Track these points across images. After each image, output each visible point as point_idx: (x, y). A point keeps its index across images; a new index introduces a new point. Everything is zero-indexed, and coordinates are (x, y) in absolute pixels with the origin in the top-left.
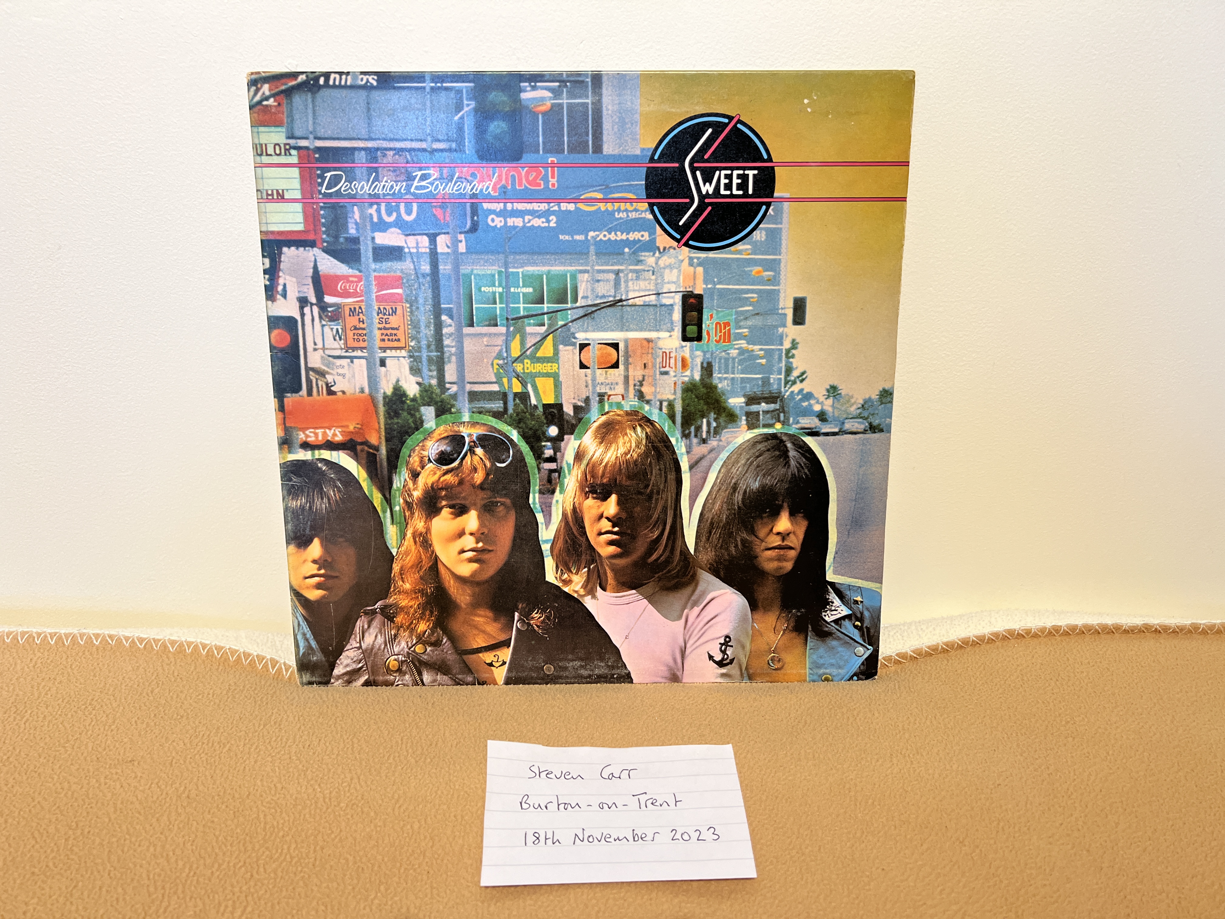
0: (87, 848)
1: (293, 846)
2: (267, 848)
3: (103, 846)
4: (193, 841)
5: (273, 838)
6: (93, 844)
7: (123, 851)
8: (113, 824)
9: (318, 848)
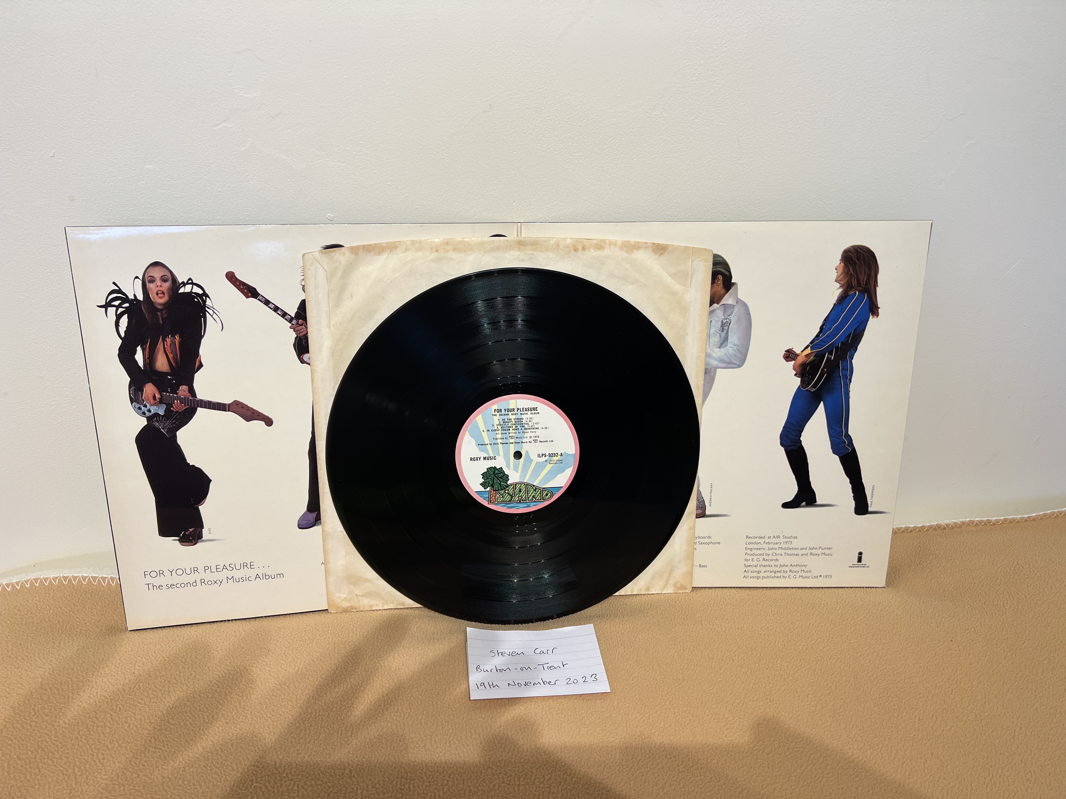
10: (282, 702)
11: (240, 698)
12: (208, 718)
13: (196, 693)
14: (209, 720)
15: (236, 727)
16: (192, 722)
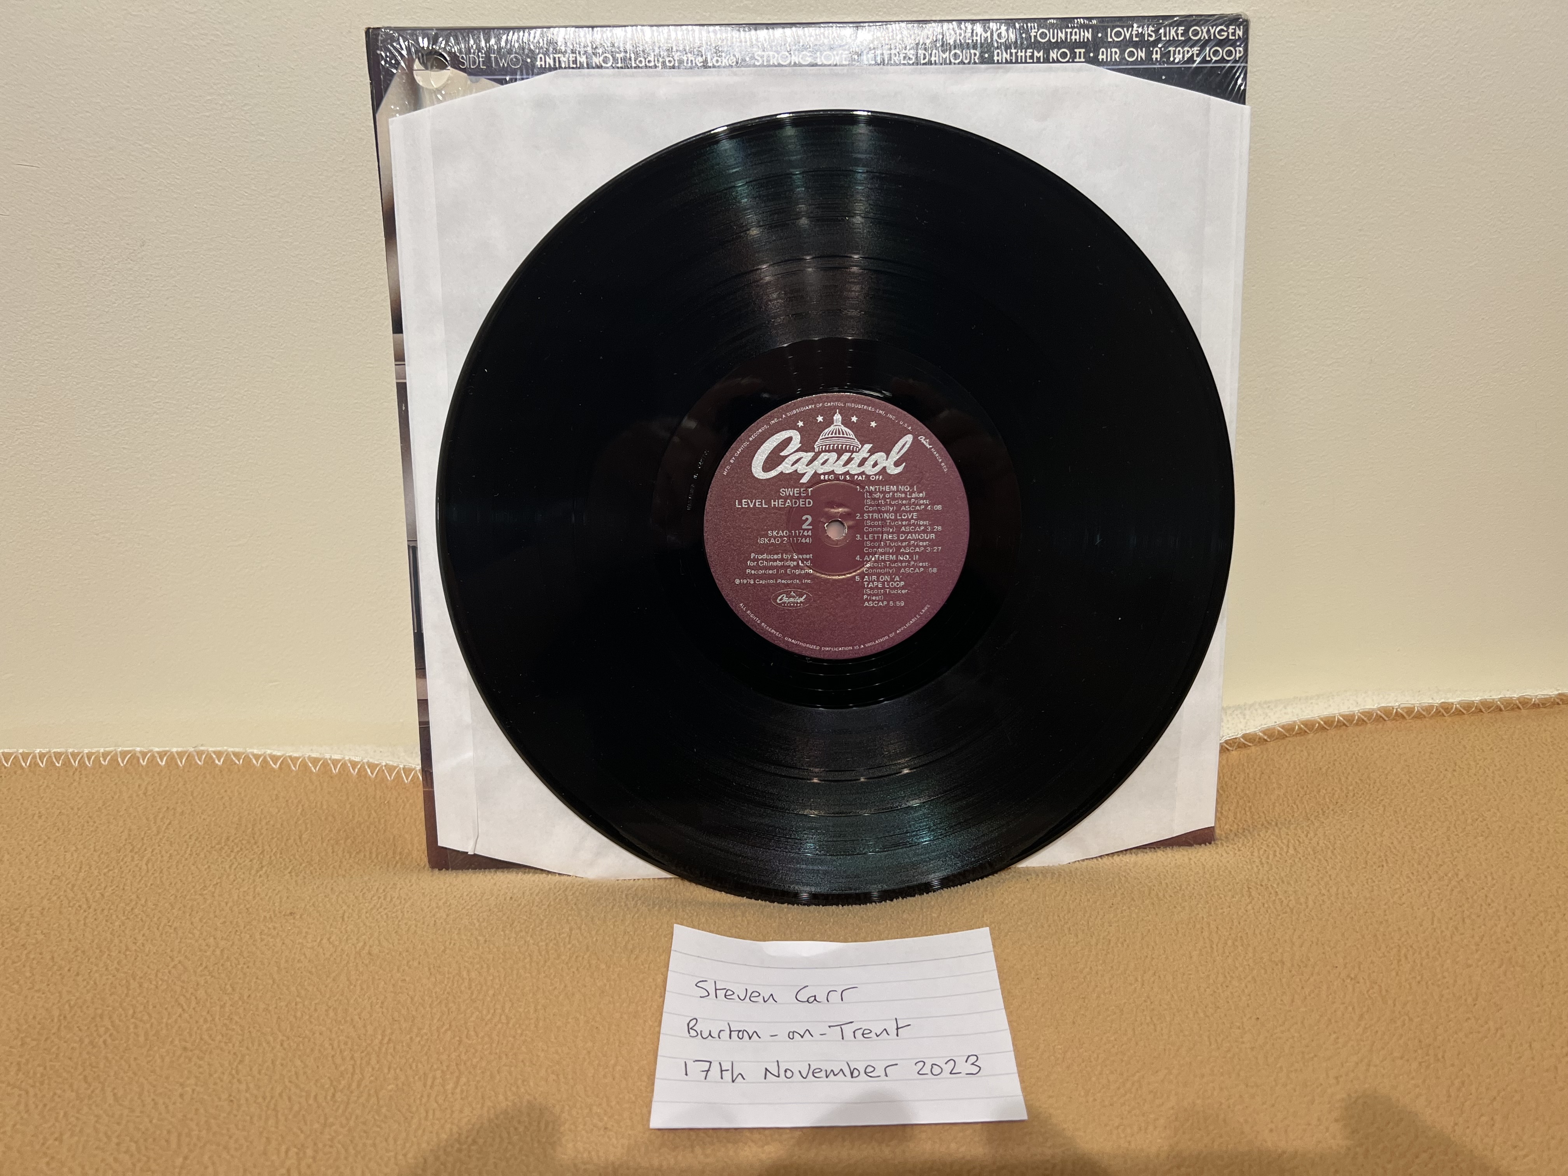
0: (250, 1014)
1: (508, 1005)
2: (477, 1008)
3: (270, 1012)
4: (382, 1003)
5: (481, 997)
6: (257, 1009)
7: (295, 1017)
8: (278, 986)
9: (539, 1007)
10: (316, 1010)
11: (226, 998)
12: (146, 1034)
13: (134, 979)
14: (146, 1040)
15: (201, 1059)
16: (109, 1041)
